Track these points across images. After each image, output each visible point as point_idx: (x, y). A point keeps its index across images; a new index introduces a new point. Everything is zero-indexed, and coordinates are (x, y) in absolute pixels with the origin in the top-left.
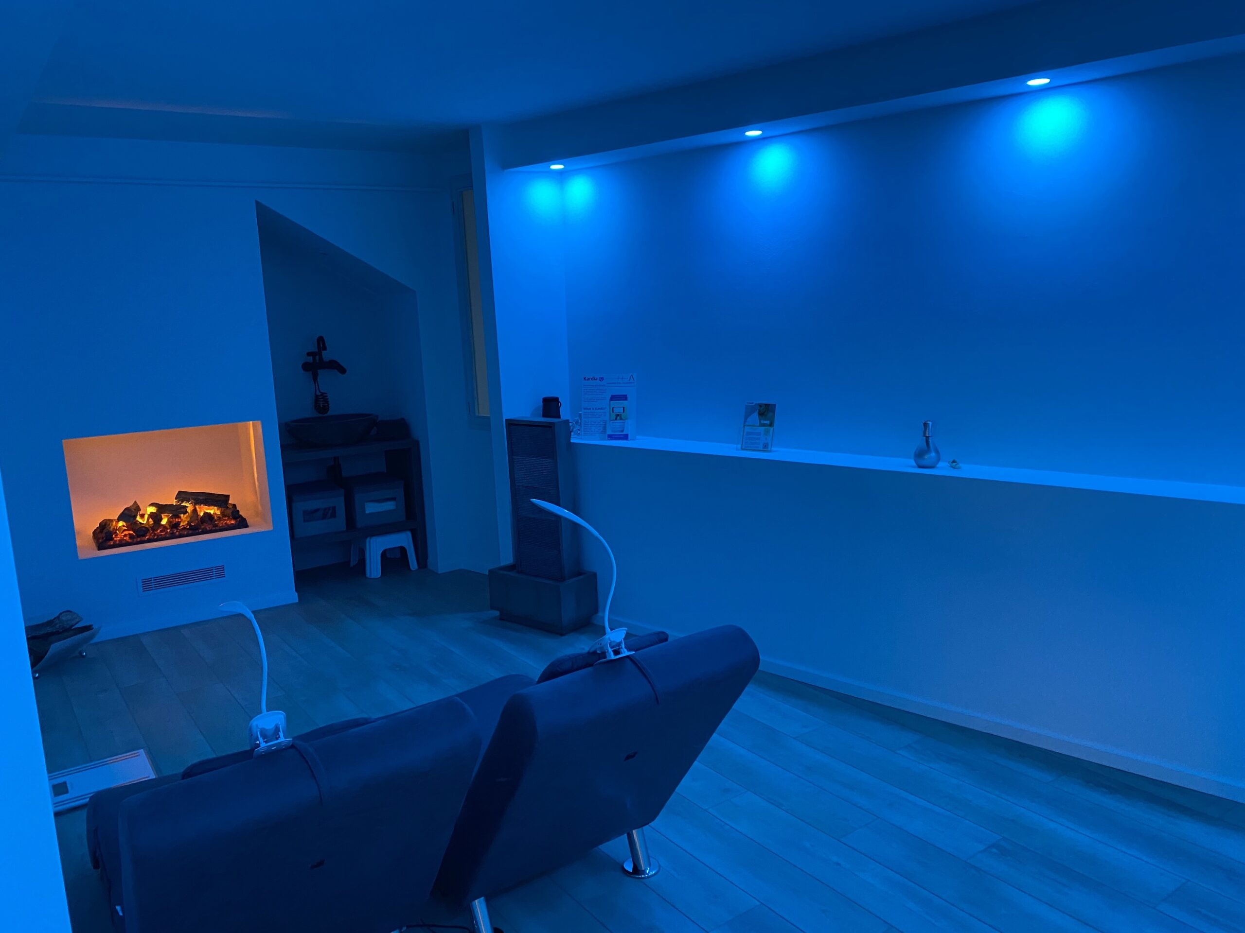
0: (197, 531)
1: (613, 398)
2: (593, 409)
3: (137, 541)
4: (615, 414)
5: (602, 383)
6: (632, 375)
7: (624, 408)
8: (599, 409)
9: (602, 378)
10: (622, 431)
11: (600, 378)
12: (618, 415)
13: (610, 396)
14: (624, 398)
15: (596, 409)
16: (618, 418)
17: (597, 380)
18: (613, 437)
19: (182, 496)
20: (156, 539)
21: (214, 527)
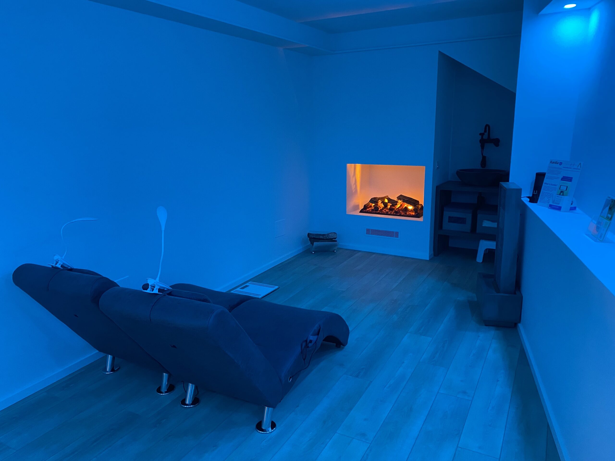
0: (398, 214)
1: (564, 179)
2: (550, 184)
3: (374, 212)
4: (560, 190)
5: (561, 166)
6: (580, 164)
7: (567, 187)
8: (553, 185)
9: (561, 163)
10: (559, 204)
11: (560, 163)
12: (562, 192)
13: (562, 177)
14: (570, 179)
15: (551, 185)
16: (562, 194)
17: (558, 164)
18: (552, 206)
19: (401, 197)
20: (380, 213)
21: (405, 214)
